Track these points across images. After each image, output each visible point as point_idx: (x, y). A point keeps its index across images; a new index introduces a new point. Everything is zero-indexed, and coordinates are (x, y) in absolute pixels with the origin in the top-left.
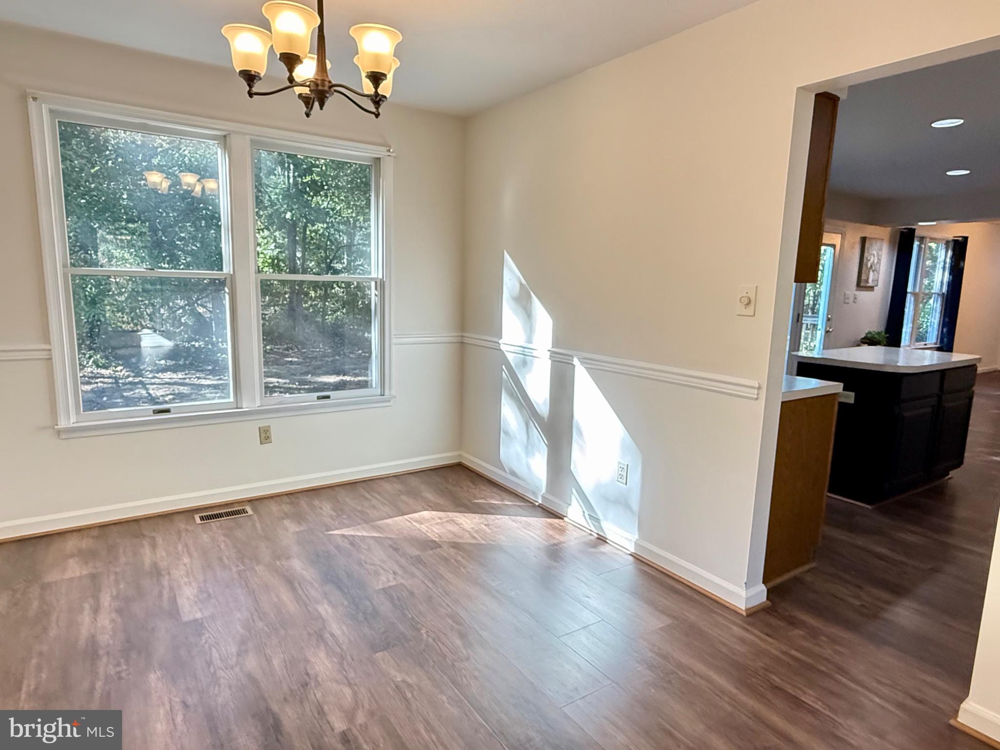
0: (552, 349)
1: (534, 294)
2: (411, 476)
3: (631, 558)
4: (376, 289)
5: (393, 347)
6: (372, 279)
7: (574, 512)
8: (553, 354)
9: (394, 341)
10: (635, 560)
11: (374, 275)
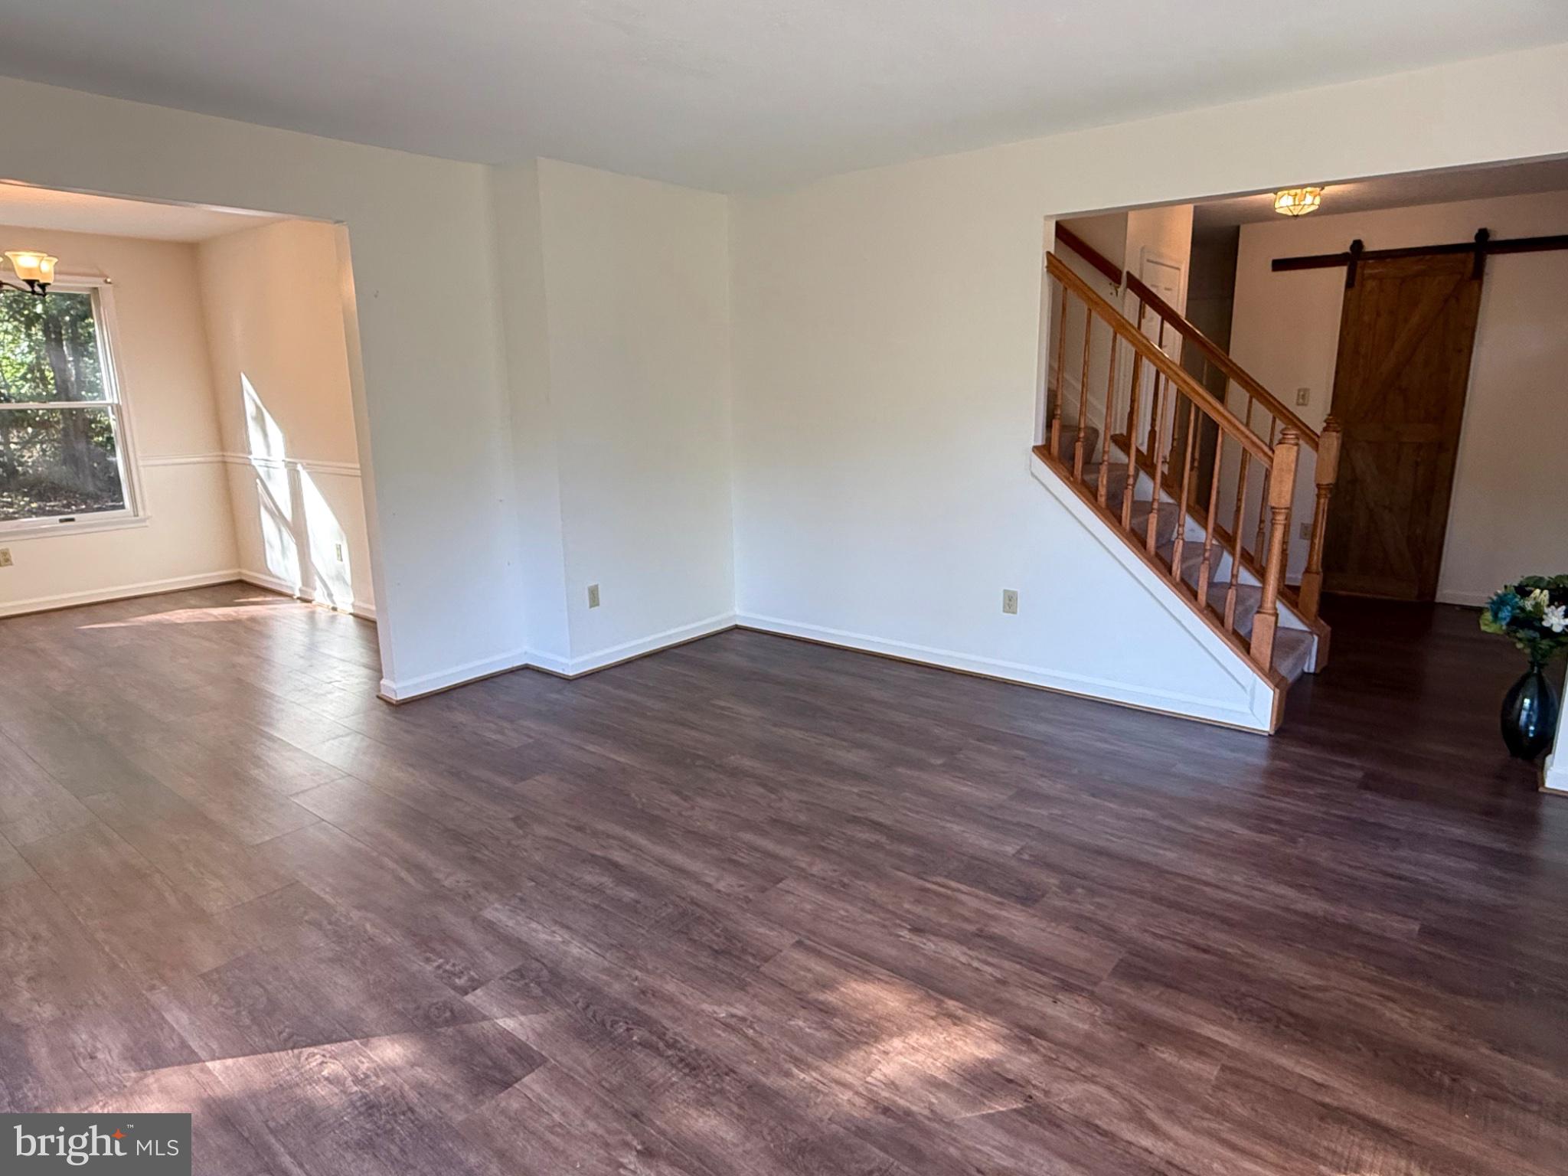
0: (288, 460)
1: (268, 411)
2: (187, 594)
3: (351, 617)
4: (113, 413)
5: (141, 469)
6: (108, 404)
7: (318, 595)
8: (287, 464)
9: (141, 463)
10: (359, 620)
11: (109, 400)
